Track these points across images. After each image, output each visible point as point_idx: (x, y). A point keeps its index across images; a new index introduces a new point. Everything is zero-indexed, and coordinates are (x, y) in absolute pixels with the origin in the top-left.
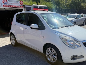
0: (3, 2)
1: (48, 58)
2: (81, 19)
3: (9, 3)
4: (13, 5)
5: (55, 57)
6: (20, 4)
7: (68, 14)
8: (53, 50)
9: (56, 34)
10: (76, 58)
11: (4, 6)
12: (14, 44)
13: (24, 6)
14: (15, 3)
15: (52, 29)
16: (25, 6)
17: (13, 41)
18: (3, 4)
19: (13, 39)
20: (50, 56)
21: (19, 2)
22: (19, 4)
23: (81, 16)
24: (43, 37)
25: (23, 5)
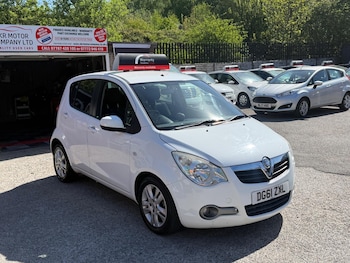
0: (38, 37)
1: (147, 216)
2: (333, 86)
3: (57, 38)
4: (71, 43)
5: (162, 210)
6: (97, 39)
7: (292, 64)
8: (158, 191)
9: (165, 147)
10: (215, 212)
11: (39, 48)
12: (63, 176)
13: (110, 44)
14: (78, 36)
15: (159, 131)
16: (114, 46)
17: (62, 164)
18: (37, 43)
19: (60, 159)
20: (151, 208)
21: (91, 35)
22: (91, 40)
23: (331, 76)
24: (135, 154)
25: (106, 42)
